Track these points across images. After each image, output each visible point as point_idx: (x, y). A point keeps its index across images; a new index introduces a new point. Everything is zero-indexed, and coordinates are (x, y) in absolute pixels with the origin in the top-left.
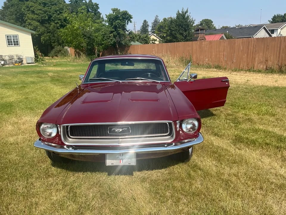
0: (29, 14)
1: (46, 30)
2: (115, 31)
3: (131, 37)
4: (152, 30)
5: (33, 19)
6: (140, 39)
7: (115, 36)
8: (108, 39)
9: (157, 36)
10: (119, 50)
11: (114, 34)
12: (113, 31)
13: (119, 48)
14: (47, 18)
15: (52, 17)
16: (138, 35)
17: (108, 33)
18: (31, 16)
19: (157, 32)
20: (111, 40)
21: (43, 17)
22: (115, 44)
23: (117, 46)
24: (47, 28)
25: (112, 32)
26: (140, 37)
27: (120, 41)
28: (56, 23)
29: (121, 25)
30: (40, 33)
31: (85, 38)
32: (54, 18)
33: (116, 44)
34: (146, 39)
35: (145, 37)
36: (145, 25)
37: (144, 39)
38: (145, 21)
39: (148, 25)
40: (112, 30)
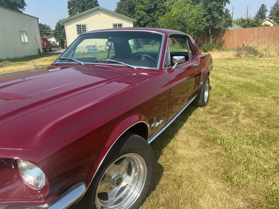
0: (138, 4)
1: (150, 19)
2: (209, 14)
3: (227, 21)
4: (271, 15)
5: (141, 9)
6: (248, 24)
7: (208, 21)
8: (200, 23)
9: (274, 21)
10: (211, 37)
11: (207, 18)
12: (207, 15)
13: (212, 34)
14: (153, 7)
15: (157, 6)
16: (247, 21)
17: (200, 17)
18: (140, 6)
19: (275, 17)
20: (203, 25)
21: (150, 6)
22: (207, 29)
23: (210, 32)
24: (151, 16)
25: (205, 16)
26: (249, 22)
27: (213, 26)
28: (160, 12)
29: (216, 7)
30: (145, 22)
31: (180, 25)
32: (159, 6)
33: (209, 30)
34: (256, 24)
35: (255, 22)
36: (262, 10)
37: (254, 25)
38: (263, 6)
39: (266, 10)
40: (205, 13)
